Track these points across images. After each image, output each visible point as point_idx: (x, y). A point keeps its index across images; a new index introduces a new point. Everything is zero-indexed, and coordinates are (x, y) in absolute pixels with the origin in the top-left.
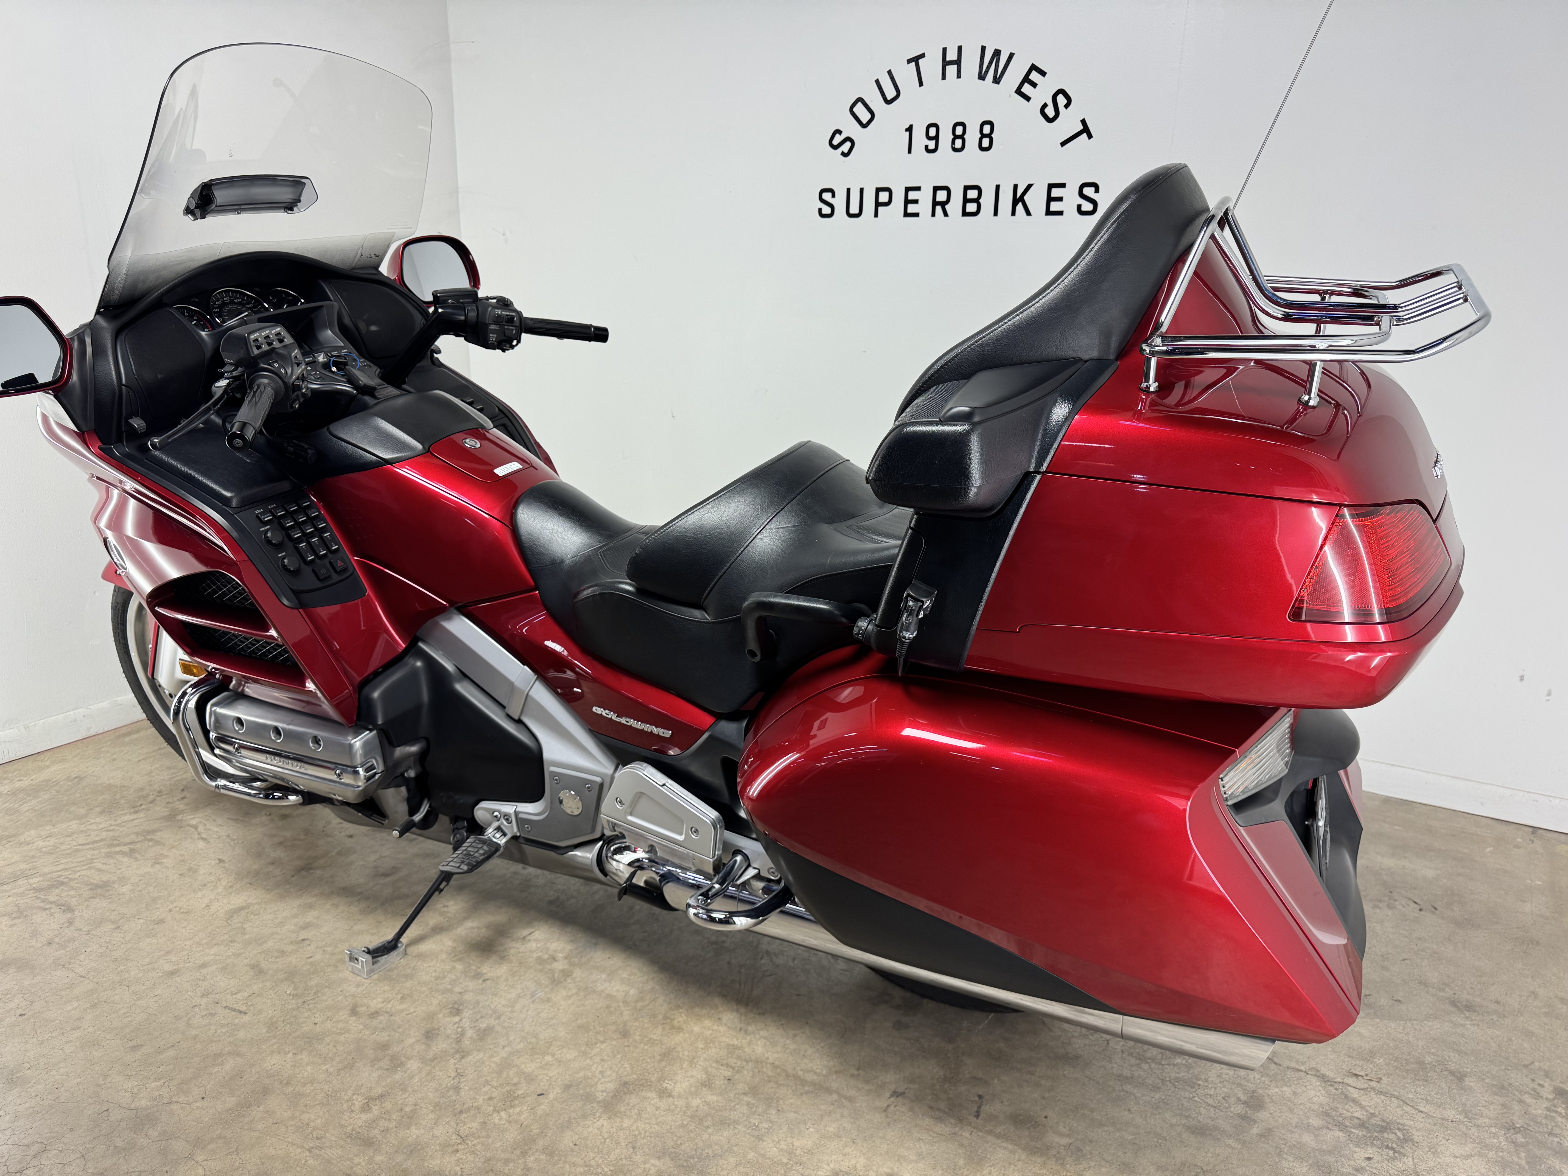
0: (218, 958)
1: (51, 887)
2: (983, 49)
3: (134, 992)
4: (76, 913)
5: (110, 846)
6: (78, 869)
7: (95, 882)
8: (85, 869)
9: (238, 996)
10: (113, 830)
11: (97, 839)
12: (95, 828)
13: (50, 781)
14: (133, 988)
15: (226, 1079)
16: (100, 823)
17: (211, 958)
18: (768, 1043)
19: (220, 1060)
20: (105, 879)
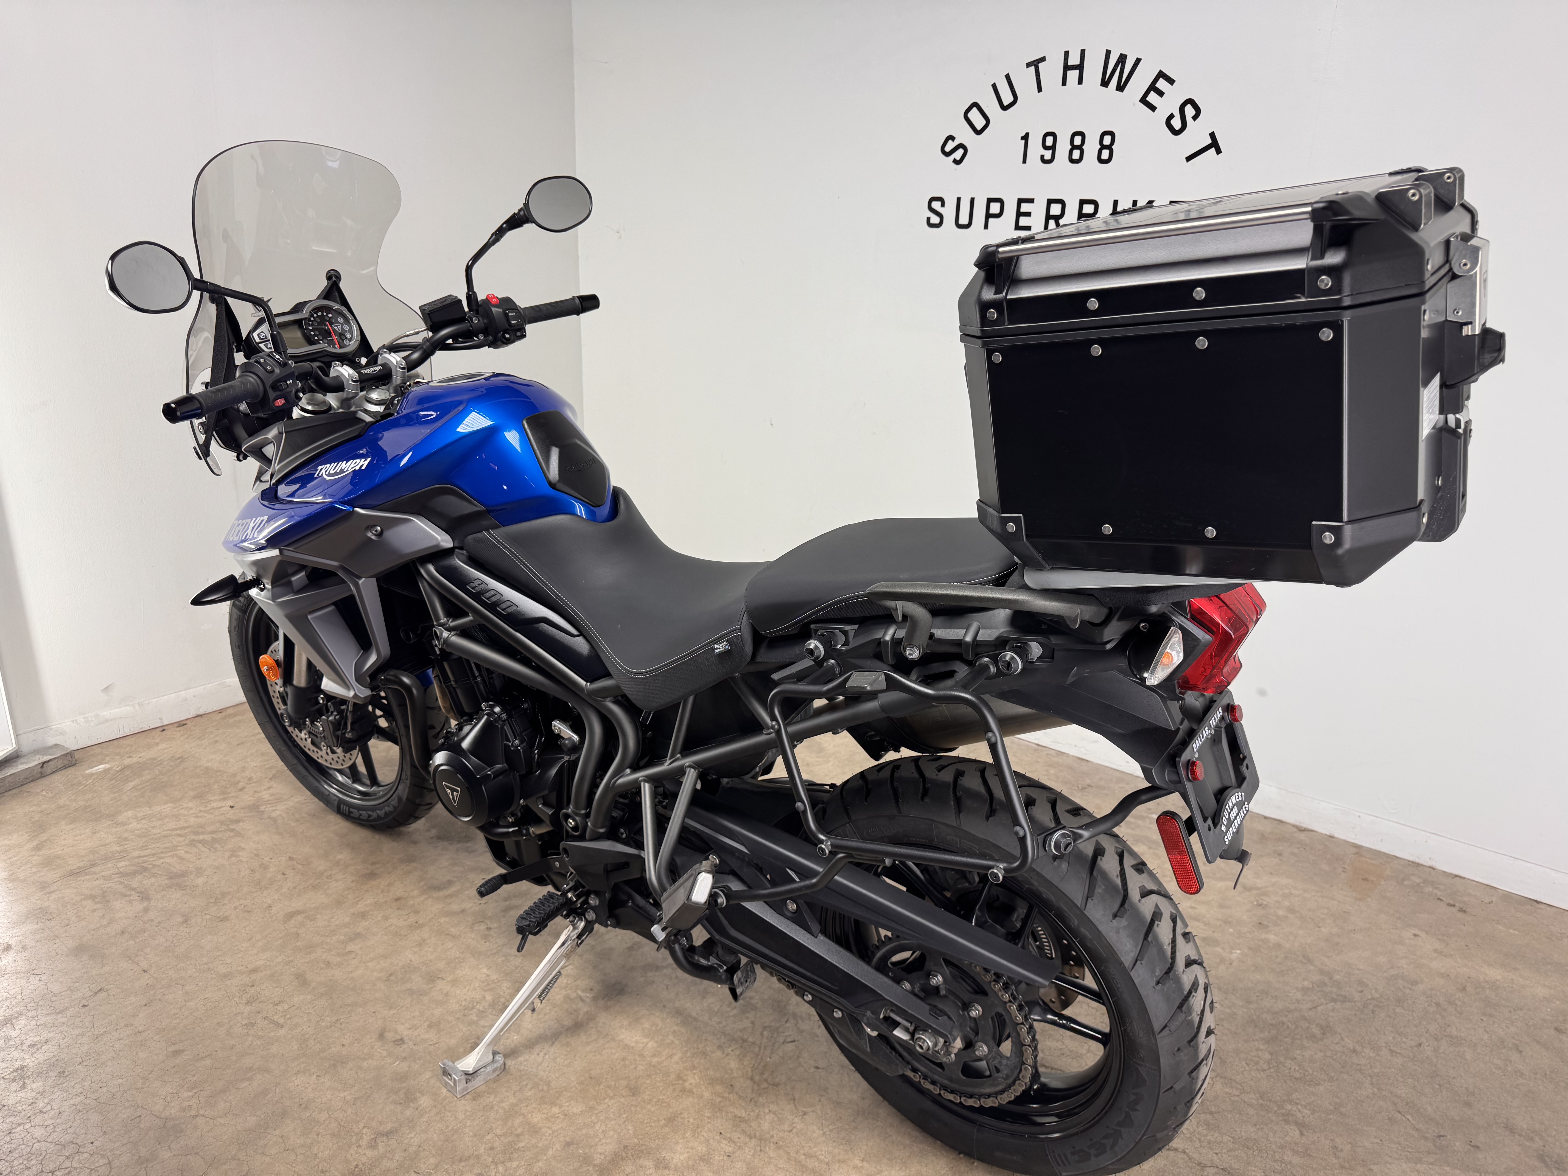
0: (268, 963)
1: (134, 873)
2: (1108, 53)
3: (187, 993)
4: (153, 903)
5: (196, 833)
6: (162, 855)
7: (175, 870)
8: (169, 856)
9: (279, 1008)
10: (201, 817)
11: (185, 825)
12: (186, 813)
13: (155, 759)
14: (187, 988)
15: (252, 1096)
16: (191, 808)
17: (261, 963)
18: (776, 1119)
19: (250, 1074)
20: (184, 868)
